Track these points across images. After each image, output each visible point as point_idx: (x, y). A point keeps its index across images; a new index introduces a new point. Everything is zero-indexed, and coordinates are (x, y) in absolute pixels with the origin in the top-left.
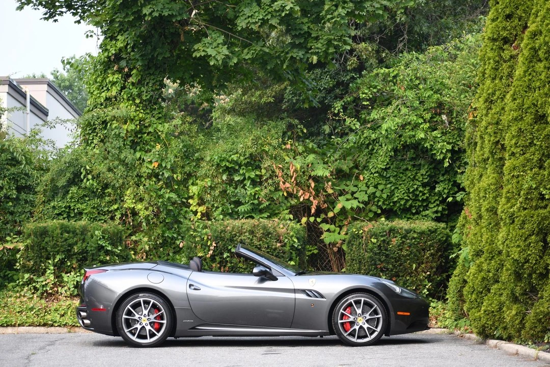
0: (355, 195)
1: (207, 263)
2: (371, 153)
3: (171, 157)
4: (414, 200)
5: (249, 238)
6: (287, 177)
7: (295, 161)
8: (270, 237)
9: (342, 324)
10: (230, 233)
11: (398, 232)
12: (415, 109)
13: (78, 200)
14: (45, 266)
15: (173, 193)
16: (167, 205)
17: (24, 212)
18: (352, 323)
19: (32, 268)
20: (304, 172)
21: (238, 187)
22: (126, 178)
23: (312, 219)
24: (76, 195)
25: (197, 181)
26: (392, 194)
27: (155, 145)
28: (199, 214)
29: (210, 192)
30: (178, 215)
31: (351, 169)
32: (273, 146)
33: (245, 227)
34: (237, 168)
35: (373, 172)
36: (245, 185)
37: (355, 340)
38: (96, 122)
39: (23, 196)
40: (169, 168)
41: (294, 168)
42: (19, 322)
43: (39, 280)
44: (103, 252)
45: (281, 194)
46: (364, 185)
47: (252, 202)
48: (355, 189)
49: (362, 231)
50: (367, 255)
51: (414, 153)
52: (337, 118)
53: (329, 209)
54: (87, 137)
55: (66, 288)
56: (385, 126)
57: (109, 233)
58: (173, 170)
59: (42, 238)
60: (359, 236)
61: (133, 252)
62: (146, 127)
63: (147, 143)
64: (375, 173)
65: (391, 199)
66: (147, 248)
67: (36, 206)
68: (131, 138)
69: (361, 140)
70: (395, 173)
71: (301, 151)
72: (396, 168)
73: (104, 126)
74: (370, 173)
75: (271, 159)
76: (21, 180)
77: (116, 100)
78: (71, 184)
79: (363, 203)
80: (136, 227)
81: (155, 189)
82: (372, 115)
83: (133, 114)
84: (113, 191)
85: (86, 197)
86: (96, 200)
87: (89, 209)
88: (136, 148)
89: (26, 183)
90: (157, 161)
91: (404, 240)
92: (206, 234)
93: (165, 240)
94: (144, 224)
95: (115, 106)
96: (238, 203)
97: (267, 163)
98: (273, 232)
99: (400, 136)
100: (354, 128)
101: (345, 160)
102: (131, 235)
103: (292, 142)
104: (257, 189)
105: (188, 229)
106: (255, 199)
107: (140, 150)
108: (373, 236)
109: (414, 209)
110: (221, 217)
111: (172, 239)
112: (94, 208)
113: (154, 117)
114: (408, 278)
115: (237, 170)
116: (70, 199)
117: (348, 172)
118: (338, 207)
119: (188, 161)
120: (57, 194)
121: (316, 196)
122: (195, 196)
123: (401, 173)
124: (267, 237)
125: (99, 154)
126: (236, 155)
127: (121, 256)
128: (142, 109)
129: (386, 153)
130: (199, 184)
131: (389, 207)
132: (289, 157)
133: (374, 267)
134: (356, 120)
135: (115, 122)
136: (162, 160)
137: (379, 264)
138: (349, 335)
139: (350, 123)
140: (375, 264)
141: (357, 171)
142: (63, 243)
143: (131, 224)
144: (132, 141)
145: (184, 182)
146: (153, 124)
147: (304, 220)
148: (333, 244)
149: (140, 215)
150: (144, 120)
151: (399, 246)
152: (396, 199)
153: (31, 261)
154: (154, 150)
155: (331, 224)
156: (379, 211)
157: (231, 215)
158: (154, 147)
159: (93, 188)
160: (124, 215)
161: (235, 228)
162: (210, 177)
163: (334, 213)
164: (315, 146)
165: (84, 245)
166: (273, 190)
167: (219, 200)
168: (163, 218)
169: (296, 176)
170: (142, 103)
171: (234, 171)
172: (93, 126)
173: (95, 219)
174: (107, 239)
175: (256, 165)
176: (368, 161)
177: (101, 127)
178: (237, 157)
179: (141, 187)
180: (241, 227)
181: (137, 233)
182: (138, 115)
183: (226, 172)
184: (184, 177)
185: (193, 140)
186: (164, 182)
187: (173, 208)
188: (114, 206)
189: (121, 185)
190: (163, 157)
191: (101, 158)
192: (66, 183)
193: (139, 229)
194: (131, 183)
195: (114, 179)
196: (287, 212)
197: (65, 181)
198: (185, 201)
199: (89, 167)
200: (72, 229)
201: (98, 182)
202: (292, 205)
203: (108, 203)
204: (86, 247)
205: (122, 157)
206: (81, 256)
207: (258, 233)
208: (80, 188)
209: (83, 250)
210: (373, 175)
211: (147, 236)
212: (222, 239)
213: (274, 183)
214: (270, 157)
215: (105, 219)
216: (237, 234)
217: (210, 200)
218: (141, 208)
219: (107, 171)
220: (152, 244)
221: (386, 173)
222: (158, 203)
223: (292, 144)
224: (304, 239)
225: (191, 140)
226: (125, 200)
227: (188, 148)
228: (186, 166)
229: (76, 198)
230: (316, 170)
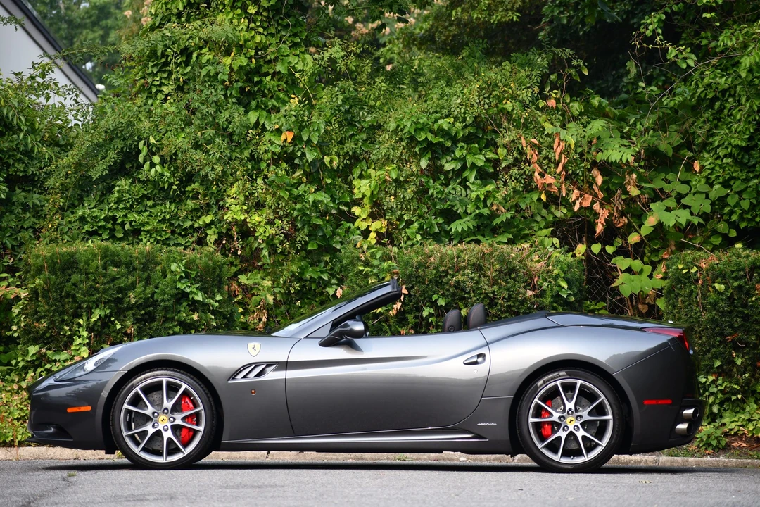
0: (684, 201)
1: (389, 326)
2: (718, 118)
3: (320, 122)
5: (472, 279)
6: (548, 163)
7: (565, 131)
8: (514, 278)
10: (435, 268)
13: (132, 206)
14: (70, 330)
15: (322, 193)
16: (310, 217)
17: (22, 227)
19: (44, 333)
20: (582, 154)
21: (452, 183)
22: (228, 163)
23: (596, 248)
24: (128, 196)
25: (369, 171)
27: (286, 99)
28: (373, 235)
29: (395, 191)
30: (331, 237)
31: (676, 149)
32: (521, 101)
33: (465, 256)
34: (449, 144)
35: (722, 154)
36: (466, 180)
38: (169, 50)
39: (19, 195)
40: (315, 142)
41: (562, 145)
42: (19, 437)
43: (57, 357)
44: (185, 304)
45: (535, 197)
46: (703, 181)
47: (478, 212)
48: (683, 189)
49: (695, 269)
50: (705, 316)
52: (650, 46)
53: (629, 229)
54: (149, 80)
56: (746, 61)
57: (198, 268)
58: (323, 148)
59: (65, 276)
60: (689, 279)
61: (241, 310)
63: (270, 95)
64: (725, 156)
65: (757, 208)
66: (270, 299)
67: (46, 217)
68: (240, 84)
69: (699, 91)
71: (576, 113)
73: (184, 58)
74: (715, 156)
75: (517, 127)
76: (16, 165)
77: (209, 7)
78: (116, 174)
79: (698, 215)
80: (247, 261)
81: (287, 185)
82: (721, 38)
83: (244, 35)
84: (204, 188)
85: (149, 199)
86: (168, 206)
87: (153, 224)
88: (249, 103)
89: (25, 171)
90: (290, 130)
92: (389, 270)
95: (206, 19)
96: (450, 216)
97: (508, 136)
98: (520, 268)
100: (684, 66)
101: (665, 132)
102: (237, 274)
103: (559, 96)
104: (490, 187)
106: (484, 206)
107: (258, 107)
108: (717, 278)
110: (419, 237)
111: (319, 285)
112: (163, 221)
113: (284, 42)
115: (448, 148)
116: (115, 203)
117: (670, 154)
118: (650, 222)
119: (352, 130)
120: (88, 193)
121: (606, 202)
122: (365, 199)
124: (508, 277)
125: (175, 115)
126: (448, 120)
127: (221, 312)
128: (260, 26)
129: (749, 116)
130: (373, 175)
131: (753, 224)
132: (552, 124)
133: (719, 339)
134: (689, 50)
135: (205, 50)
136: (301, 128)
137: (730, 334)
139: (676, 56)
140: (721, 334)
141: (690, 154)
142: (107, 286)
143: (239, 253)
144: (241, 90)
145: (344, 173)
146: (282, 56)
147: (581, 249)
148: (639, 298)
149: (256, 235)
150: (265, 48)
153: (43, 321)
154: (285, 108)
155: (635, 258)
156: (733, 234)
157: (437, 238)
158: (284, 103)
159: (162, 182)
160: (225, 236)
161: (445, 259)
162: (395, 162)
163: (641, 236)
164: (605, 102)
165: (149, 290)
166: (521, 189)
167: (412, 208)
168: (303, 243)
169: (566, 161)
170: (261, 15)
171: (442, 151)
172: (161, 59)
173: (165, 243)
174: (194, 279)
175: (487, 140)
176: (711, 133)
177: (179, 61)
178: (450, 123)
179: (258, 179)
180: (458, 258)
181: (250, 271)
182: (253, 37)
183: (427, 153)
184: (345, 162)
185: (363, 89)
186: (304, 170)
187: (322, 223)
188: (204, 218)
189: (219, 177)
190: (303, 121)
191: (180, 122)
192: (107, 172)
193: (254, 263)
194: (238, 173)
195: (206, 165)
196: (547, 232)
197: (105, 167)
198: (346, 209)
199: (155, 139)
200: (124, 259)
201: (172, 169)
202: (557, 219)
203: (191, 211)
204: (153, 295)
205: (222, 120)
206: (143, 312)
207: (490, 269)
208: (135, 180)
209: (147, 300)
210: (722, 161)
211: (269, 277)
212: (420, 280)
213: (522, 175)
214: (515, 124)
215: (187, 244)
216: (449, 270)
217: (395, 206)
218: (260, 222)
219: (191, 148)
220: (280, 291)
221: (747, 157)
222: (292, 212)
223: (559, 99)
224: (580, 283)
225: (359, 90)
226: (227, 205)
227: (353, 104)
228: (348, 140)
229: (129, 202)
230: (607, 150)
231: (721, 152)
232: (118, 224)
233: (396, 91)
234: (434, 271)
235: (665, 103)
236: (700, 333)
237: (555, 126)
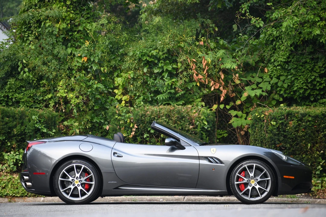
0: (260, 86)
2: (274, 49)
3: (99, 53)
4: (312, 89)
5: (166, 121)
6: (200, 69)
7: (207, 56)
8: (184, 120)
9: (238, 185)
10: (149, 117)
11: (294, 116)
12: (313, 9)
13: (16, 90)
15: (100, 84)
16: (95, 95)
18: (246, 185)
20: (215, 66)
21: (157, 79)
22: (58, 71)
23: (222, 106)
24: (14, 86)
25: (122, 74)
26: (293, 84)
27: (84, 42)
28: (123, 102)
29: (133, 83)
30: (105, 103)
31: (257, 63)
32: (188, 43)
33: (162, 111)
34: (156, 61)
35: (276, 65)
36: (163, 77)
37: (248, 198)
38: (31, 21)
40: (97, 62)
41: (206, 62)
44: (39, 134)
45: (194, 84)
46: (268, 77)
47: (169, 91)
48: (260, 80)
49: (263, 115)
50: (268, 136)
51: (313, 48)
52: (244, 18)
53: (237, 98)
55: (6, 165)
56: (285, 24)
57: (45, 117)
58: (100, 64)
60: (261, 120)
62: (76, 26)
63: (77, 40)
64: (278, 65)
65: (292, 88)
66: (78, 131)
68: (63, 36)
69: (266, 37)
70: (296, 66)
71: (213, 47)
72: (296, 61)
73: (38, 25)
74: (274, 66)
75: (186, 54)
77: (49, 2)
78: (8, 76)
79: (266, 92)
80: (67, 114)
81: (85, 80)
82: (274, 14)
83: (64, 14)
84: (48, 82)
85: (23, 87)
86: (32, 90)
87: (26, 98)
88: (68, 44)
90: (86, 56)
91: (300, 122)
92: (129, 118)
93: (94, 125)
94: (75, 111)
95: (48, 7)
96: (157, 92)
97: (182, 58)
98: (187, 116)
99: (300, 33)
100: (258, 26)
101: (252, 55)
102: (63, 121)
103: (205, 39)
104: (174, 80)
105: (114, 114)
106: (171, 89)
107: (71, 46)
108: (272, 119)
109: (312, 97)
110: (142, 103)
111: (100, 125)
112: (30, 97)
113: (83, 17)
114: (304, 156)
115: (156, 64)
116: (8, 89)
117: (254, 65)
118: (245, 95)
119: (114, 56)
121: (226, 86)
122: (120, 86)
123: (300, 65)
125: (34, 50)
126: (156, 51)
128: (72, 10)
129: (287, 48)
130: (123, 76)
131: (289, 95)
132: (202, 52)
133: (274, 146)
134: (261, 19)
135: (48, 21)
136: (90, 55)
138: (244, 194)
139: (255, 22)
140: (275, 144)
141: (262, 64)
142: (4, 126)
143: (64, 111)
144: (64, 39)
145: (110, 74)
146: (83, 23)
147: (215, 107)
148: (241, 128)
149: (71, 103)
151: (295, 128)
152: (295, 89)
154: (83, 46)
155: (239, 111)
156: (281, 100)
157: (151, 103)
158: (83, 44)
159: (30, 80)
160: (57, 103)
161: (153, 112)
162: (133, 70)
163: (241, 101)
164: (225, 42)
165: (22, 128)
166: (188, 81)
167: (140, 90)
168: (92, 106)
169: (208, 68)
170: (73, 5)
171: (154, 65)
172: (28, 25)
173: (31, 107)
174: (43, 123)
175: (173, 59)
176: (272, 55)
177: (36, 26)
178: (157, 52)
179: (72, 78)
180: (159, 112)
181: (69, 119)
182: (69, 15)
183: (147, 65)
184: (110, 70)
185: (118, 37)
186: (92, 74)
187: (100, 97)
188: (48, 95)
189: (55, 77)
190: (91, 52)
191: (36, 53)
192: (4, 75)
193: (71, 115)
194: (63, 75)
195: (48, 72)
196: (200, 100)
197: (3, 73)
198: (111, 91)
199: (25, 61)
200: (12, 114)
201: (33, 74)
202: (205, 94)
203: (42, 93)
204: (24, 130)
205: (55, 52)
206: (20, 138)
207: (173, 117)
208: (17, 79)
209: (22, 132)
210: (276, 67)
211: (77, 121)
212: (143, 122)
213: (188, 75)
214: (185, 52)
215: (41, 107)
216: (155, 117)
217: (133, 89)
218: (73, 97)
219: (42, 65)
220: (82, 128)
221: (287, 65)
222: (87, 92)
223: (205, 41)
224: (213, 122)
225: (116, 38)
226: (58, 90)
227: (114, 44)
228: (112, 60)
229: (14, 89)
230: (225, 63)
231: (276, 64)
232: (10, 99)
233: (133, 38)
234: (149, 118)
235: (251, 43)
236: (265, 143)
237: (203, 53)
